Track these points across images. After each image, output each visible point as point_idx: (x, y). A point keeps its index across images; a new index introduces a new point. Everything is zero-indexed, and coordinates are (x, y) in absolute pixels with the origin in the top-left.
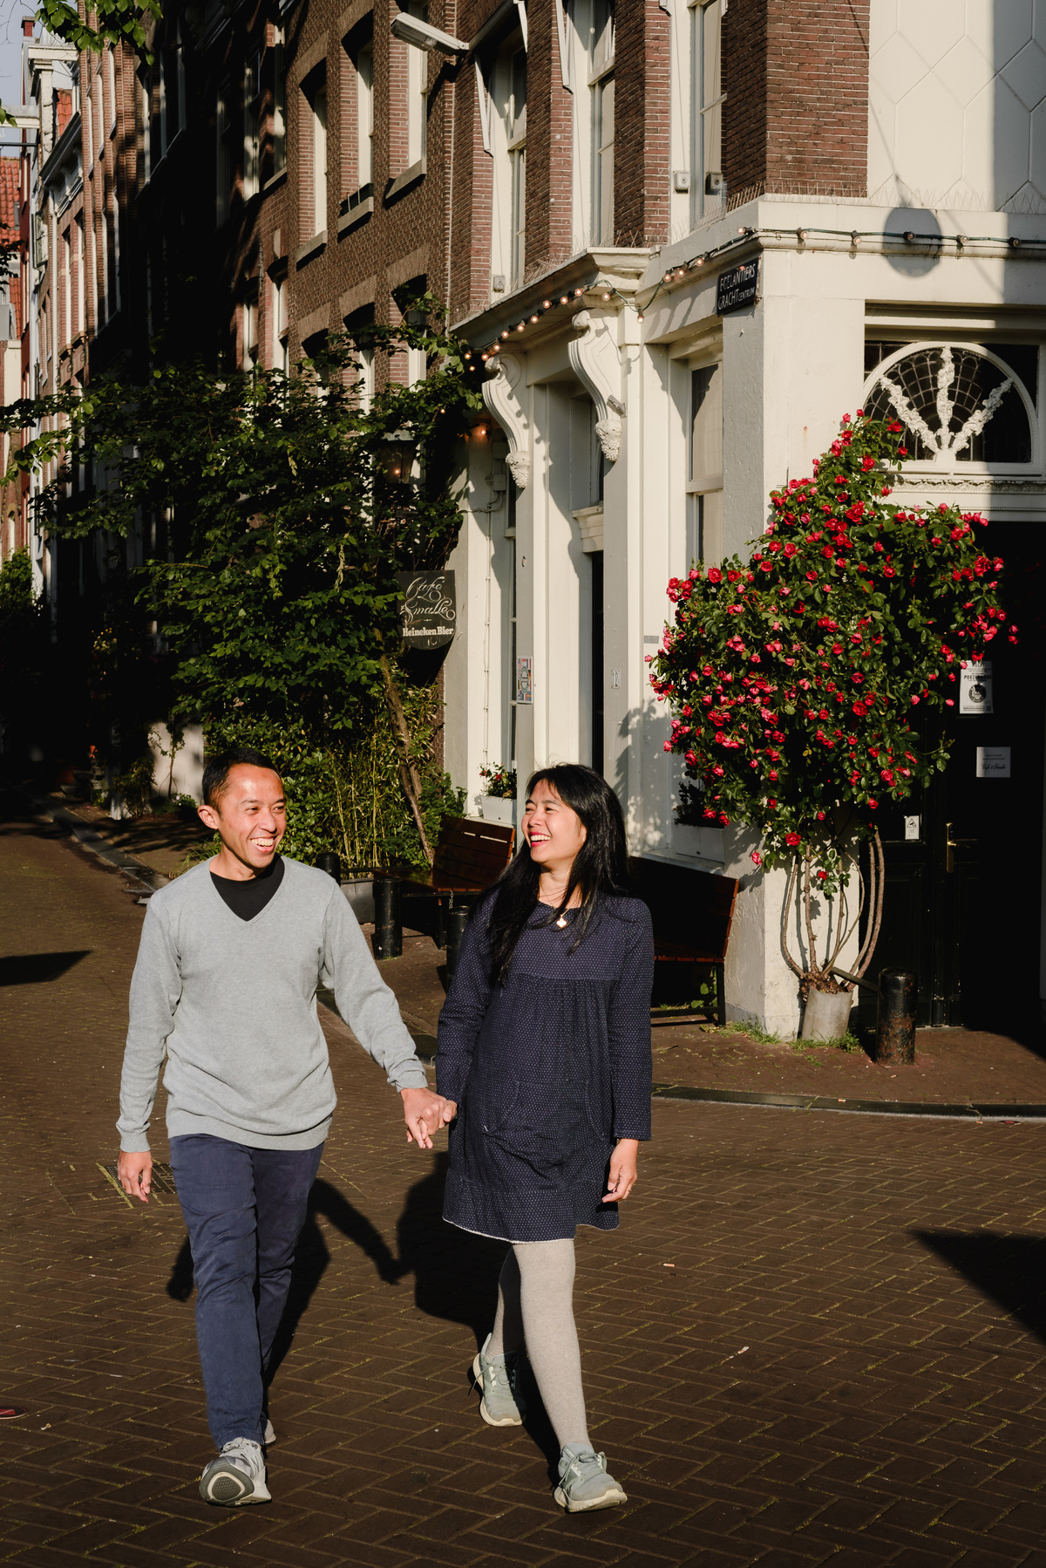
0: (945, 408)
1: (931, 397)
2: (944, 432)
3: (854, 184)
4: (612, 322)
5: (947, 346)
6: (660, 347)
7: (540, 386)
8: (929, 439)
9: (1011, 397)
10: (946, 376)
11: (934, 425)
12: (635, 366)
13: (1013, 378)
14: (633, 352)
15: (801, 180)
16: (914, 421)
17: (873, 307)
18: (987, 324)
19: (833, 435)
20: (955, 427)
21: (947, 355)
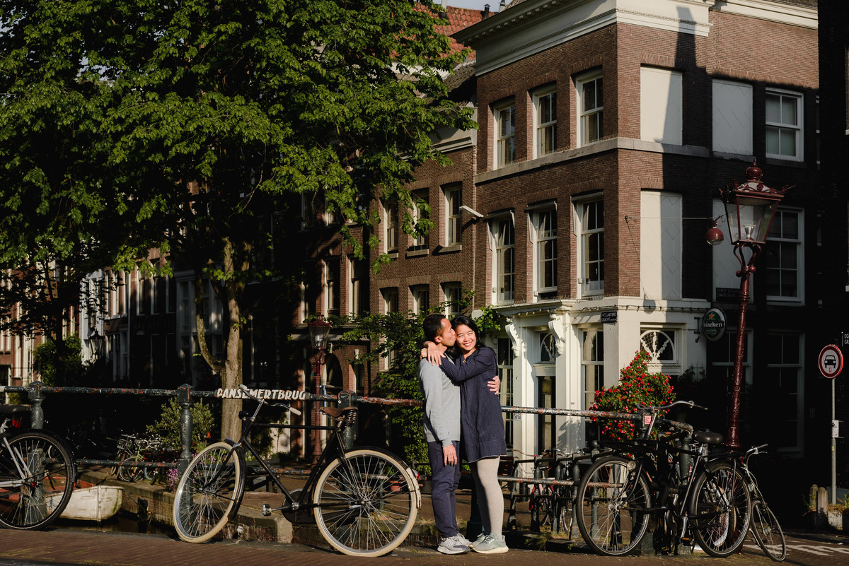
0: (654, 347)
1: (651, 344)
2: (654, 353)
3: (638, 294)
4: (561, 317)
5: (655, 331)
6: (575, 326)
7: (524, 328)
8: (651, 354)
9: (669, 344)
10: (655, 339)
11: (652, 351)
12: (568, 329)
13: (669, 340)
14: (567, 326)
15: (627, 293)
16: (648, 350)
17: (642, 323)
18: (661, 326)
19: (634, 356)
20: (657, 352)
21: (655, 334)
